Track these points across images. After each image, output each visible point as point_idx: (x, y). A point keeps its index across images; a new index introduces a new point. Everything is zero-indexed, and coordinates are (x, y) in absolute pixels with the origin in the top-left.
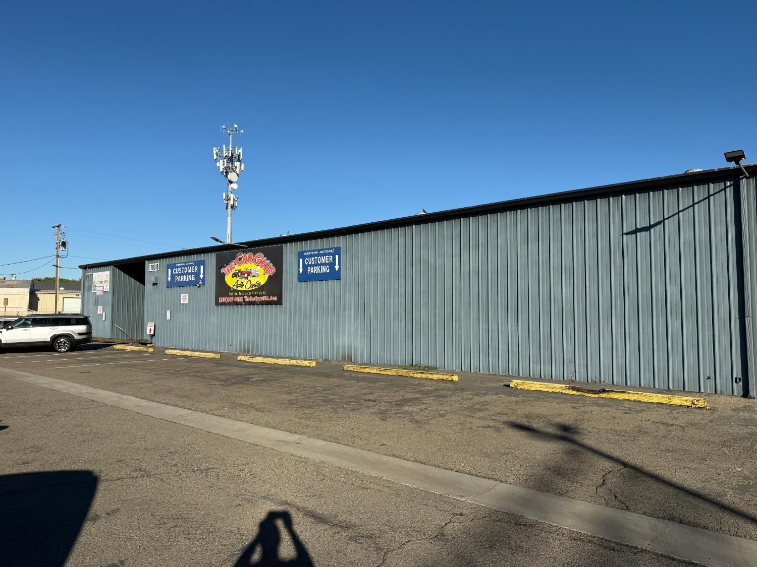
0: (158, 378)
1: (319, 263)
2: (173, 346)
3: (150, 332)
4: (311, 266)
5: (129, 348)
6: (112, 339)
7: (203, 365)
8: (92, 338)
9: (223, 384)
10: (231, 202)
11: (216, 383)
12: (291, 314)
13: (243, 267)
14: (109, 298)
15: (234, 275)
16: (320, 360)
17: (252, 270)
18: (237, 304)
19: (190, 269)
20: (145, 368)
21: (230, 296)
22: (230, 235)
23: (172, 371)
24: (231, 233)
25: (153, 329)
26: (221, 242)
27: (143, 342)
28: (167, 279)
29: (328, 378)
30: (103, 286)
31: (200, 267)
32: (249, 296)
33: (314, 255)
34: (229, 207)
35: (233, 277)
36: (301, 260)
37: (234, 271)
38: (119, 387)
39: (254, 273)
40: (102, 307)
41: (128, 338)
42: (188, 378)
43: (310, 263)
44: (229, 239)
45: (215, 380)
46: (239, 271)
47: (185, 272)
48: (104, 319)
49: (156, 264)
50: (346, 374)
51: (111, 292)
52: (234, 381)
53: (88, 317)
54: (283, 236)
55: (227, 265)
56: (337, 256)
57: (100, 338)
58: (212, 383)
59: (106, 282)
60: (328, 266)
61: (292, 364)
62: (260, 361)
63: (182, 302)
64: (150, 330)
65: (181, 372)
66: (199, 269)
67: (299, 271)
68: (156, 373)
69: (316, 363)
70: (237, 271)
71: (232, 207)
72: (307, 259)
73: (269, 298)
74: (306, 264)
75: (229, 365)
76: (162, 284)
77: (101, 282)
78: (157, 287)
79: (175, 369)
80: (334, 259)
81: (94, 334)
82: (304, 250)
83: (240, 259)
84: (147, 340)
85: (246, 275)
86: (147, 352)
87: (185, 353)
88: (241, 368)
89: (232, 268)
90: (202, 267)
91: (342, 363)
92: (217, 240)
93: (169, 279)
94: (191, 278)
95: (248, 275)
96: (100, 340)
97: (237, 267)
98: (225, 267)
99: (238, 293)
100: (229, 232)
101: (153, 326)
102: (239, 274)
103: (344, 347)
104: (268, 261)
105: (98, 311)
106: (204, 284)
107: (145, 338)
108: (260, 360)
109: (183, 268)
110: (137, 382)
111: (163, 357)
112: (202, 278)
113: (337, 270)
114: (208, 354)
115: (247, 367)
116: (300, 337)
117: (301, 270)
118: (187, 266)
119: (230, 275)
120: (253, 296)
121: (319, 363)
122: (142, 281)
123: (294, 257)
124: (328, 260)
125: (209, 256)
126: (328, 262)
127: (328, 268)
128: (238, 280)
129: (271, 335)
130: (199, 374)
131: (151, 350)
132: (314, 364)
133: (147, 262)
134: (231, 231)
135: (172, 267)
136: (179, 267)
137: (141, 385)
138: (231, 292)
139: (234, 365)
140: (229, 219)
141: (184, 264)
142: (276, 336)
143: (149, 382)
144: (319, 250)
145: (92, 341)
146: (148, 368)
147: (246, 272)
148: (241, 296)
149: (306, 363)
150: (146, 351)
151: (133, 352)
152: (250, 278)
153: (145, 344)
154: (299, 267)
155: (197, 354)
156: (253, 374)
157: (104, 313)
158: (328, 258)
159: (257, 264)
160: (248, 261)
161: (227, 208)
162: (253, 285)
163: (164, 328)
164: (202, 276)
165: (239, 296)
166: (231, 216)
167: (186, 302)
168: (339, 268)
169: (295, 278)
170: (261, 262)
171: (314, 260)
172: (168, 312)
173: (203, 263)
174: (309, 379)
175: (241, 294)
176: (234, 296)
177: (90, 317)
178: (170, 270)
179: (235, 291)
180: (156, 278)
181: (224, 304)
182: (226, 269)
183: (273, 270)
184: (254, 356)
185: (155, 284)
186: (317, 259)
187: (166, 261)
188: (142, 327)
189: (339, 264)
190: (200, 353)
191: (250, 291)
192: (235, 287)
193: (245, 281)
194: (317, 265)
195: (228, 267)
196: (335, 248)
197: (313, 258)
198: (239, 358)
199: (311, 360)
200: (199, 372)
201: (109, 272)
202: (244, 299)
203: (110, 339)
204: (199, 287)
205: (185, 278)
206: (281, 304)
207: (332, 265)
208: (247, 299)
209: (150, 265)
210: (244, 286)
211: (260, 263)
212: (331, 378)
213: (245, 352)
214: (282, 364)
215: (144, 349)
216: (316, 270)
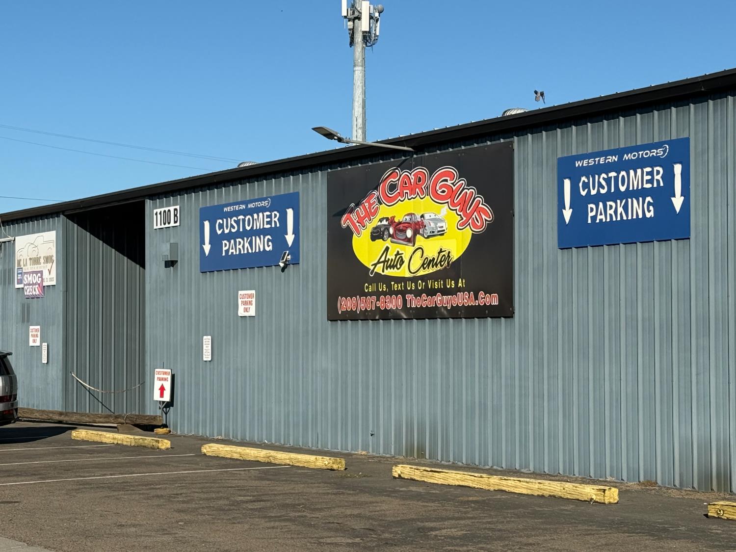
0: (187, 523)
1: (623, 189)
2: (220, 434)
3: (162, 395)
4: (598, 199)
5: (108, 437)
6: (66, 414)
7: (300, 488)
8: (16, 410)
9: (358, 544)
10: (364, 25)
11: (338, 540)
12: (538, 345)
13: (400, 211)
14: (57, 303)
15: (377, 235)
16: (633, 485)
17: (427, 216)
18: (386, 315)
19: (260, 221)
20: (153, 493)
21: (366, 295)
22: (360, 121)
23: (221, 502)
24: (364, 113)
25: (168, 385)
26: (340, 140)
27: (145, 422)
28: (202, 250)
29: (660, 539)
30: (41, 272)
31: (286, 213)
32: (417, 293)
33: (607, 168)
34: (359, 38)
35: (373, 238)
36: (567, 183)
37: (375, 223)
38: (89, 544)
39: (431, 226)
40: (38, 327)
41: (108, 413)
42: (263, 523)
43: (593, 192)
44: (360, 131)
45: (337, 530)
46: (391, 221)
47: (248, 228)
48: (45, 361)
49: (172, 209)
50: (716, 529)
51: (61, 288)
52: (387, 535)
53: (5, 356)
54: (513, 112)
55: (357, 205)
56: (678, 168)
57: (38, 411)
58: (329, 541)
59: (48, 259)
60: (649, 199)
61: (546, 493)
62: (457, 483)
63: (241, 313)
64: (162, 389)
65: (245, 506)
66: (283, 219)
67: (561, 216)
68: (180, 506)
69: (620, 493)
70: (385, 222)
71: (366, 36)
72: (584, 179)
73: (476, 298)
74: (583, 193)
75: (370, 491)
76: (190, 265)
77: (36, 261)
78: (176, 270)
79: (228, 499)
80: (669, 177)
81: (23, 400)
82: (574, 153)
83: (393, 187)
84: (155, 418)
85: (409, 233)
86: (154, 450)
87: (252, 453)
88: (404, 499)
89: (370, 215)
90: (290, 212)
91: (698, 496)
92: (330, 135)
93: (207, 248)
94: (262, 244)
95: (416, 232)
96: (38, 415)
97: (385, 211)
98: (352, 211)
99: (389, 286)
100: (358, 110)
101: (169, 377)
102: (391, 231)
103: (706, 448)
104: (471, 191)
105: (31, 339)
106: (296, 262)
107: (150, 411)
108: (454, 478)
109: (241, 217)
110: (133, 529)
111: (197, 464)
112: (290, 244)
113: (678, 209)
114: (312, 458)
115: (418, 497)
116: (567, 415)
117: (567, 214)
118: (250, 212)
119: (366, 233)
120: (432, 292)
121: (627, 491)
122: (138, 257)
123: (549, 176)
124: (648, 182)
125: (307, 182)
126: (649, 186)
127: (649, 204)
128: (387, 249)
129: (483, 406)
130: (292, 514)
131: (165, 444)
132: (612, 495)
133: (148, 203)
134: (364, 107)
135: (213, 214)
136: (231, 215)
137: (143, 539)
138: (371, 281)
139: (382, 492)
140: (358, 72)
141: (243, 207)
142: (497, 411)
143: (164, 532)
144: (620, 152)
145: (18, 420)
146: (159, 493)
147: (408, 225)
148: (397, 293)
149: (589, 491)
150: (153, 448)
151: (119, 448)
152: (420, 241)
153: (148, 428)
154: (562, 206)
155: (282, 457)
156: (437, 519)
157: (45, 345)
158: (650, 173)
159: (438, 198)
160: (413, 191)
161: (352, 43)
162: (430, 262)
163: (197, 385)
164: (290, 238)
165: (391, 292)
166: (364, 65)
167: (252, 312)
168: (686, 205)
169: (551, 237)
170: (452, 194)
171: (608, 180)
172: (207, 340)
173: (292, 201)
174: (603, 541)
175: (396, 287)
176: (378, 294)
177: (10, 354)
178: (207, 224)
179: (379, 278)
180: (174, 247)
181: (352, 317)
182: (354, 216)
183: (485, 216)
184: (437, 466)
185: (170, 264)
186: (616, 178)
187: (197, 199)
188: (143, 384)
189: (685, 192)
190: (293, 455)
191: (423, 278)
192: (379, 269)
193: (407, 250)
194: (616, 196)
195: (360, 210)
196: (670, 143)
197: (604, 175)
198: (397, 471)
199: (605, 482)
200: (293, 506)
201: (54, 233)
202: (405, 301)
203: (61, 414)
204: (283, 269)
205: (247, 245)
206: (510, 315)
207: (662, 194)
208: (414, 302)
209: (158, 211)
210: (406, 264)
211: (448, 198)
212: (667, 538)
213: (412, 454)
214: (517, 491)
215: (148, 440)
216: (612, 212)
